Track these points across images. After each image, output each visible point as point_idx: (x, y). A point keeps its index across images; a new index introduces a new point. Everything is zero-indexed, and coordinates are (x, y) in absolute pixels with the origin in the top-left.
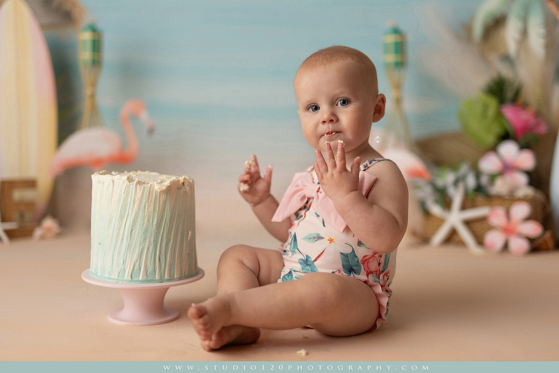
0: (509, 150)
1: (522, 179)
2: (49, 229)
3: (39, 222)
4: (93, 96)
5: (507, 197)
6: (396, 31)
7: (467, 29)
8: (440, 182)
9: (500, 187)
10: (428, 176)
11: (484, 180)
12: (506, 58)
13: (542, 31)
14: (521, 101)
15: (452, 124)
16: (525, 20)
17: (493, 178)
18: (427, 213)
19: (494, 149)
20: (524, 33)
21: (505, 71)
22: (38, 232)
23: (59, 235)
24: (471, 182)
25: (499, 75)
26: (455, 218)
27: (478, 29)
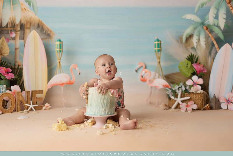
0: (195, 78)
1: (200, 87)
2: (47, 107)
3: (43, 104)
4: (60, 62)
5: (195, 92)
6: (158, 40)
7: (181, 39)
8: (174, 89)
9: (193, 90)
10: (170, 87)
11: (187, 88)
12: (193, 48)
13: (204, 39)
14: (198, 62)
15: (177, 70)
16: (199, 36)
17: (190, 87)
18: (170, 99)
19: (190, 78)
20: (199, 40)
21: (193, 53)
22: (44, 108)
23: (50, 109)
24: (184, 88)
25: (192, 54)
26: (179, 100)
27: (184, 39)
